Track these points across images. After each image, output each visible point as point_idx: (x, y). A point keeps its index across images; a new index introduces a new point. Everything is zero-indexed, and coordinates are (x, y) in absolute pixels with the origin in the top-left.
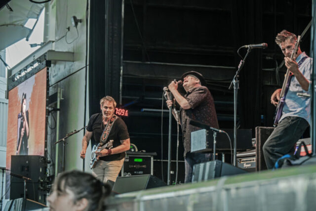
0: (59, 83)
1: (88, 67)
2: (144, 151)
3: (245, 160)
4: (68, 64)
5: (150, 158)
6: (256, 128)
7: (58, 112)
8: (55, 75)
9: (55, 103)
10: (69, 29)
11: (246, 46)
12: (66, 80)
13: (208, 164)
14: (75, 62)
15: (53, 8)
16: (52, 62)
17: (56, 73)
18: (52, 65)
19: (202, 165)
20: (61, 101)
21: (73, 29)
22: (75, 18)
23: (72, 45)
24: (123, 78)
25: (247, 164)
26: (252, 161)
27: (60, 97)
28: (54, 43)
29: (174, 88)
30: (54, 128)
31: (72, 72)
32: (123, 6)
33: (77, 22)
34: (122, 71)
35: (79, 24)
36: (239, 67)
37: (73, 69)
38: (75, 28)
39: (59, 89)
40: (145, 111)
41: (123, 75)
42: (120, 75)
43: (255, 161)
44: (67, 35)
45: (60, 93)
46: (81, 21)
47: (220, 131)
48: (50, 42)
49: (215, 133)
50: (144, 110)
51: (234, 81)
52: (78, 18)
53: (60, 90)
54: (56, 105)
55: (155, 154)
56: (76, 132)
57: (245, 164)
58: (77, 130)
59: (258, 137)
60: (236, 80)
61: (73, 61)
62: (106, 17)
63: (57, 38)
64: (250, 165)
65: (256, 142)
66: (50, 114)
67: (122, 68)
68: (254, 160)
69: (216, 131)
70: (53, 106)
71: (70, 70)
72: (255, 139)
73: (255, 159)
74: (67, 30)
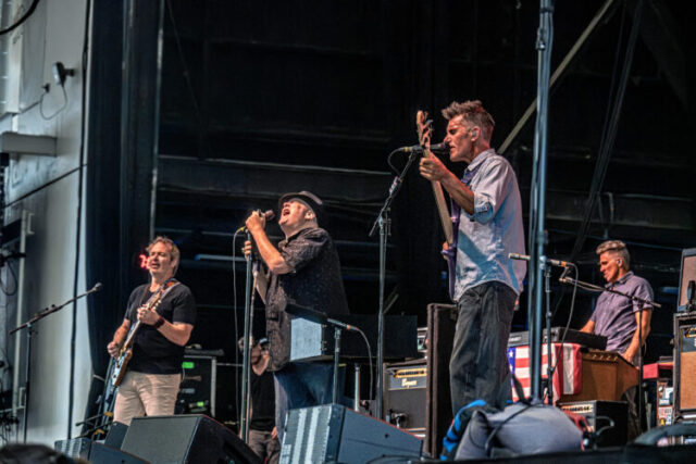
0: (25, 200)
1: (85, 169)
2: (198, 346)
3: (405, 371)
4: (45, 162)
5: (210, 361)
6: (429, 306)
7: (22, 261)
8: (18, 183)
9: (16, 240)
10: (47, 88)
11: (406, 148)
12: (39, 193)
13: (316, 411)
14: (59, 158)
15: (14, 43)
16: (11, 155)
17: (18, 179)
18: (12, 162)
19: (303, 413)
20: (28, 238)
21: (56, 89)
22: (60, 66)
23: (53, 123)
24: (158, 193)
25: (409, 380)
26: (420, 375)
27: (26, 229)
28: (15, 119)
29: (257, 227)
30: (12, 294)
31: (51, 179)
32: (160, 43)
33: (64, 73)
34: (155, 179)
35: (69, 79)
36: (391, 191)
37: (55, 172)
38: (60, 86)
39: (24, 212)
40: (202, 260)
41: (159, 186)
42: (150, 187)
43: (425, 375)
44: (44, 102)
45: (26, 220)
46: (72, 73)
47: (348, 327)
48: (8, 114)
49: (338, 332)
50: (200, 256)
51: (381, 220)
52: (68, 66)
53: (27, 216)
54: (18, 245)
55: (220, 352)
56: (56, 309)
57: (404, 380)
58: (58, 305)
59: (433, 324)
60: (384, 217)
61: (55, 156)
62: (124, 65)
63: (23, 106)
64: (414, 383)
65: (429, 335)
66: (6, 264)
67: (155, 172)
68: (423, 372)
69: (339, 327)
70: (13, 248)
71: (48, 173)
72: (426, 329)
73: (425, 370)
74: (44, 90)
